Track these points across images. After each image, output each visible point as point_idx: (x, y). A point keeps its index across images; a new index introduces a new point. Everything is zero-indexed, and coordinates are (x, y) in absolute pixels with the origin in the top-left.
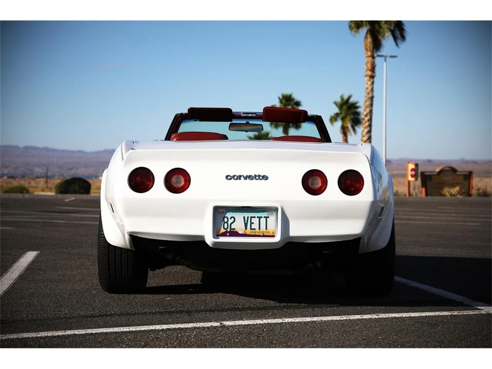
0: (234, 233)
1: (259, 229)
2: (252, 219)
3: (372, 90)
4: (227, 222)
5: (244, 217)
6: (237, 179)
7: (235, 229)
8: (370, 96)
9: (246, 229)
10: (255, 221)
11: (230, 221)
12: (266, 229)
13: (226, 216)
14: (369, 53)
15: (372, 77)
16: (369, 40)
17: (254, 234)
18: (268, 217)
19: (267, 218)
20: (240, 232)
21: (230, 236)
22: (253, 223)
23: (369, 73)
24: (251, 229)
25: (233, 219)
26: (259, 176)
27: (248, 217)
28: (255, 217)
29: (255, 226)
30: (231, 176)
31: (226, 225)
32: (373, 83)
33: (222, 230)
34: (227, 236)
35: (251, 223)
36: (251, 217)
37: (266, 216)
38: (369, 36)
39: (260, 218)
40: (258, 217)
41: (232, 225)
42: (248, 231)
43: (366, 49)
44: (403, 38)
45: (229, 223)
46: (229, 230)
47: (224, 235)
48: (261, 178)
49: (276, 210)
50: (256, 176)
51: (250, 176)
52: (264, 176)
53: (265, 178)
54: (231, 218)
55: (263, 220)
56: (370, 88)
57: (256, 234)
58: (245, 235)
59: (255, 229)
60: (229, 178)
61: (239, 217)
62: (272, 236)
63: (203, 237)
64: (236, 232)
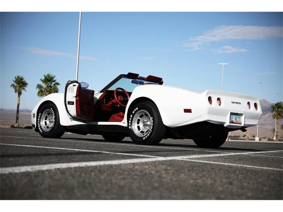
0: (233, 123)
1: (238, 121)
4: (231, 118)
12: (240, 121)
13: (231, 116)
19: (240, 117)
27: (236, 117)
33: (231, 121)
34: (231, 123)
35: (237, 119)
39: (238, 117)
42: (236, 122)
49: (241, 115)
55: (239, 118)
57: (238, 123)
61: (234, 116)
62: (241, 124)
63: (225, 123)
64: (233, 122)
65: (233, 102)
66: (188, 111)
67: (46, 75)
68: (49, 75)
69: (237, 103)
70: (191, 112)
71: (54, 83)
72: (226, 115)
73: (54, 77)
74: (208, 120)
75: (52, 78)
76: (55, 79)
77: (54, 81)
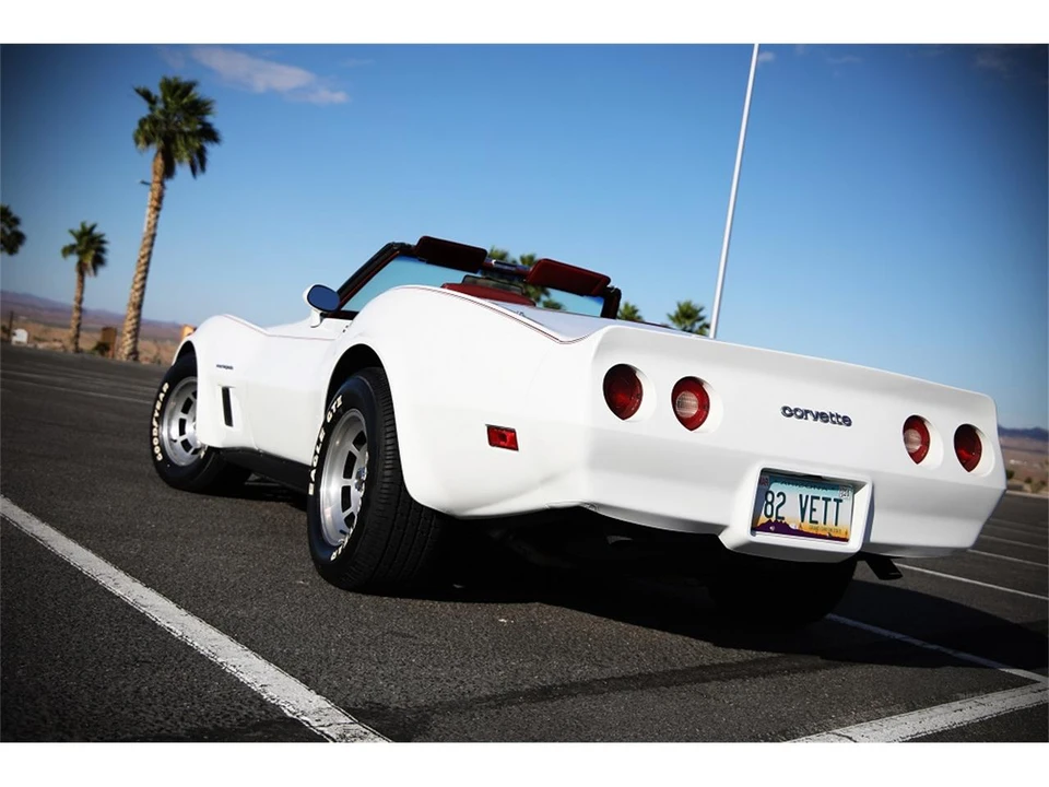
0: (782, 528)
1: (825, 523)
2: (815, 501)
3: (155, 226)
4: (771, 503)
5: (801, 496)
6: (801, 417)
7: (783, 518)
8: (152, 232)
9: (803, 521)
10: (819, 505)
11: (778, 500)
12: (836, 524)
13: (771, 489)
14: (158, 179)
15: (158, 209)
16: (160, 161)
17: (814, 532)
18: (841, 501)
19: (838, 501)
20: (792, 526)
21: (775, 532)
22: (815, 510)
23: (155, 203)
24: (811, 522)
25: (781, 497)
26: (838, 416)
27: (807, 497)
28: (818, 498)
29: (819, 516)
30: (791, 410)
31: (769, 507)
32: (157, 217)
33: (763, 519)
34: (770, 531)
35: (813, 510)
36: (813, 498)
37: (837, 497)
38: (160, 155)
39: (827, 500)
40: (823, 499)
41: (780, 510)
42: (807, 526)
43: (155, 173)
44: (203, 168)
45: (775, 505)
46: (773, 519)
47: (765, 528)
48: (840, 420)
49: (855, 487)
50: (832, 415)
51: (823, 413)
52: (845, 417)
53: (847, 421)
54: (778, 496)
55: (832, 505)
56: (153, 223)
57: (819, 532)
58: (799, 533)
59: (817, 522)
60: (787, 412)
61: (793, 493)
62: (846, 540)
63: (722, 528)
64: (786, 525)
65: (788, 412)
66: (502, 437)
67: (682, 304)
68: (688, 305)
69: (821, 416)
70: (513, 445)
71: (701, 323)
72: (733, 485)
73: (701, 310)
74: (592, 505)
75: (697, 312)
76: (701, 314)
77: (701, 319)
